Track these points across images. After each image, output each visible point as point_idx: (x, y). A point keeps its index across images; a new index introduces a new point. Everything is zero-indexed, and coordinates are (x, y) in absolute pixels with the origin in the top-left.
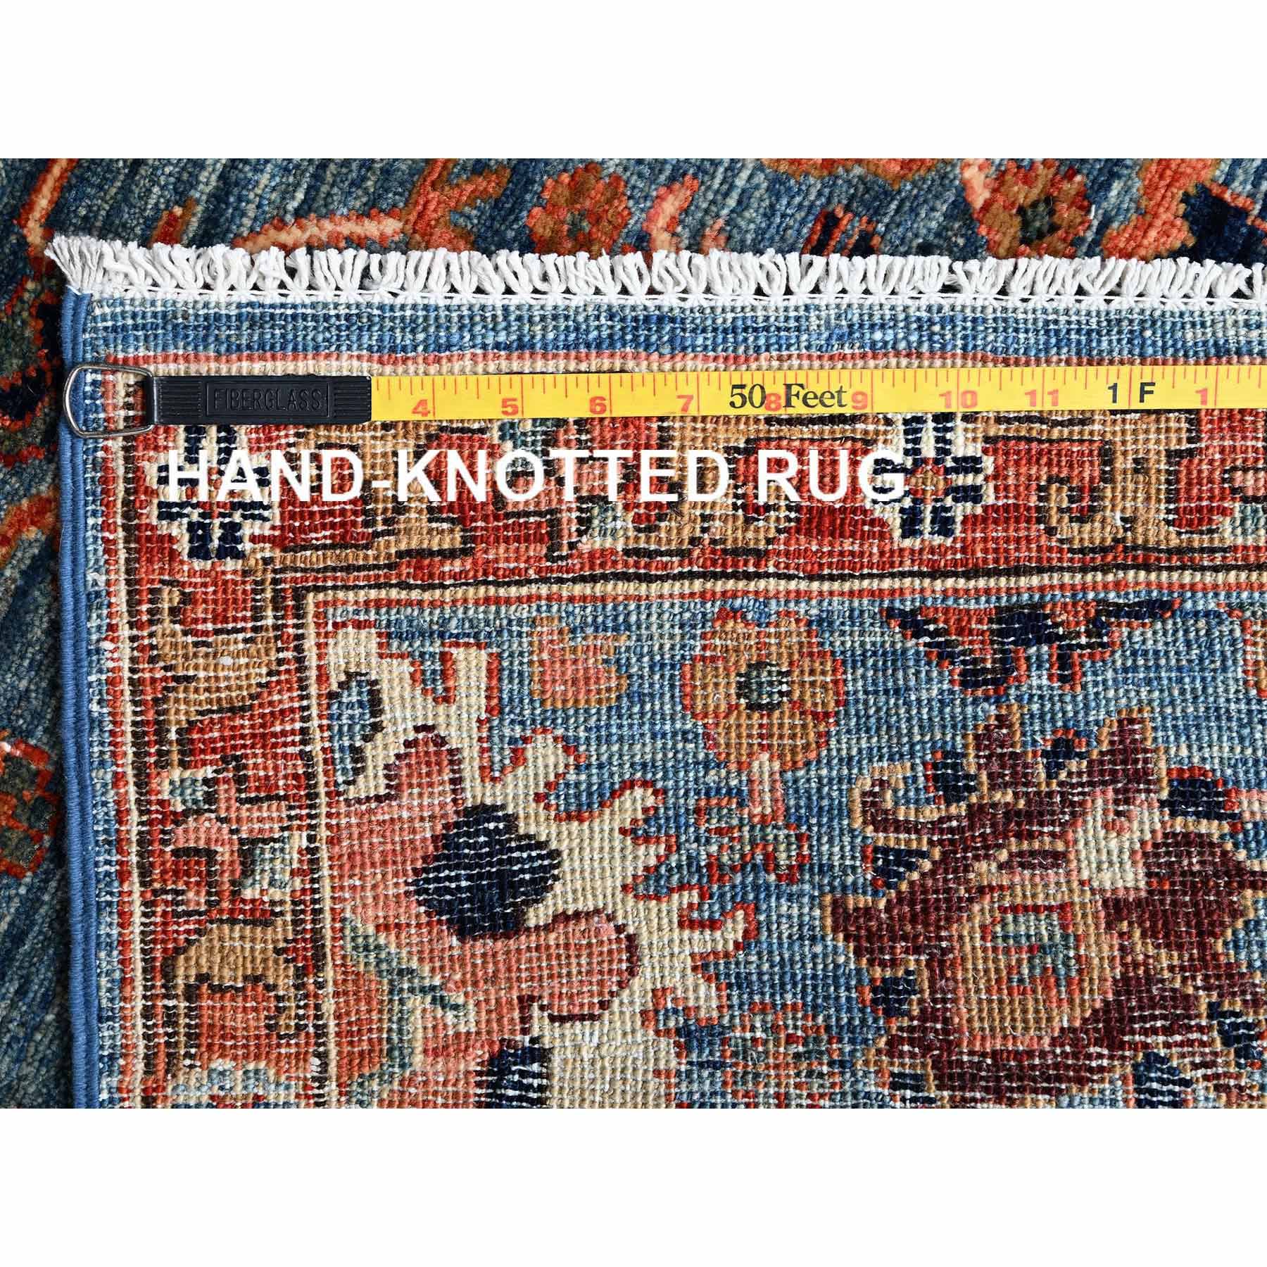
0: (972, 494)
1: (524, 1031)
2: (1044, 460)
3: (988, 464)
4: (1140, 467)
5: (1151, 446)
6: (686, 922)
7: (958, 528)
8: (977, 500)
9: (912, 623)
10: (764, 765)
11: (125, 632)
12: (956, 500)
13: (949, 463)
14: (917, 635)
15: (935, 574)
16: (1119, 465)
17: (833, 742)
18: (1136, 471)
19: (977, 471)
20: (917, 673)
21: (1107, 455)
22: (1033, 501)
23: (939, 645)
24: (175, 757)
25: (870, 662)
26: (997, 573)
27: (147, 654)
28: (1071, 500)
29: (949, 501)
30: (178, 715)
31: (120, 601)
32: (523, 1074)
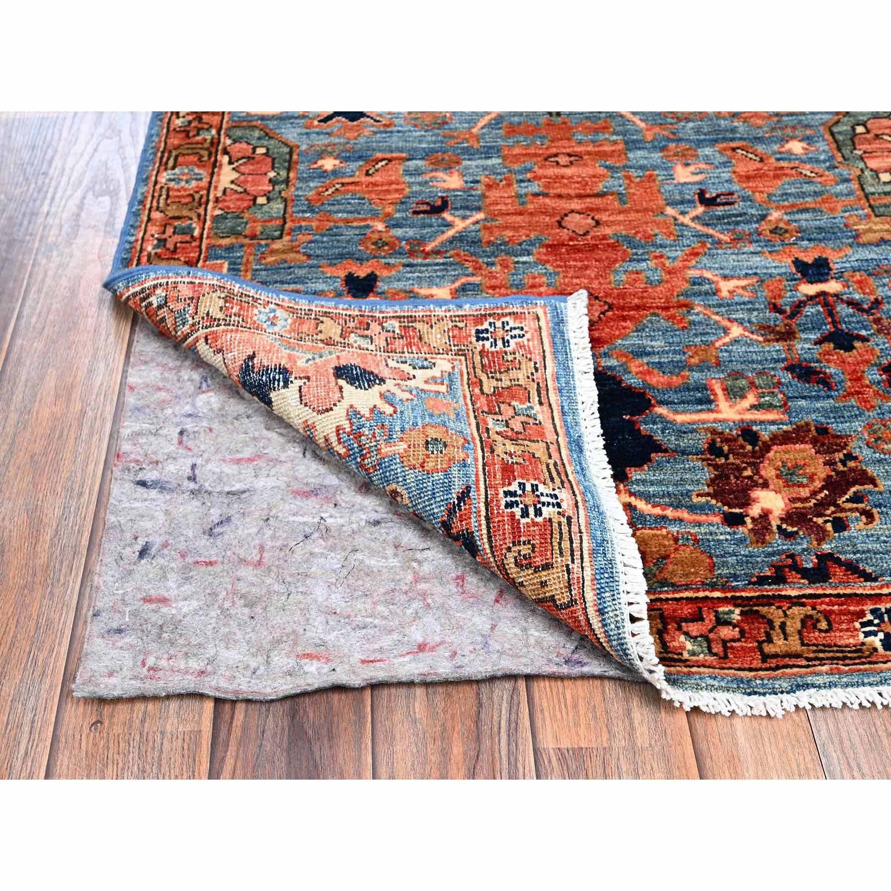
0: (525, 514)
1: (296, 378)
2: (543, 541)
3: (539, 519)
4: (543, 584)
5: (554, 586)
6: (338, 429)
7: (509, 510)
8: (522, 516)
9: (464, 496)
10: (401, 447)
11: (448, 314)
12: (522, 509)
13: (538, 506)
14: (458, 498)
15: (487, 504)
16: (544, 573)
17: (411, 471)
18: (542, 582)
19: (536, 516)
20: (442, 501)
21: (547, 567)
22: (522, 539)
23: (454, 507)
24: (403, 324)
25: (446, 480)
26: (488, 528)
27: (440, 319)
28: (524, 556)
29: (521, 506)
30: (418, 325)
31: (460, 313)
32: (279, 381)
